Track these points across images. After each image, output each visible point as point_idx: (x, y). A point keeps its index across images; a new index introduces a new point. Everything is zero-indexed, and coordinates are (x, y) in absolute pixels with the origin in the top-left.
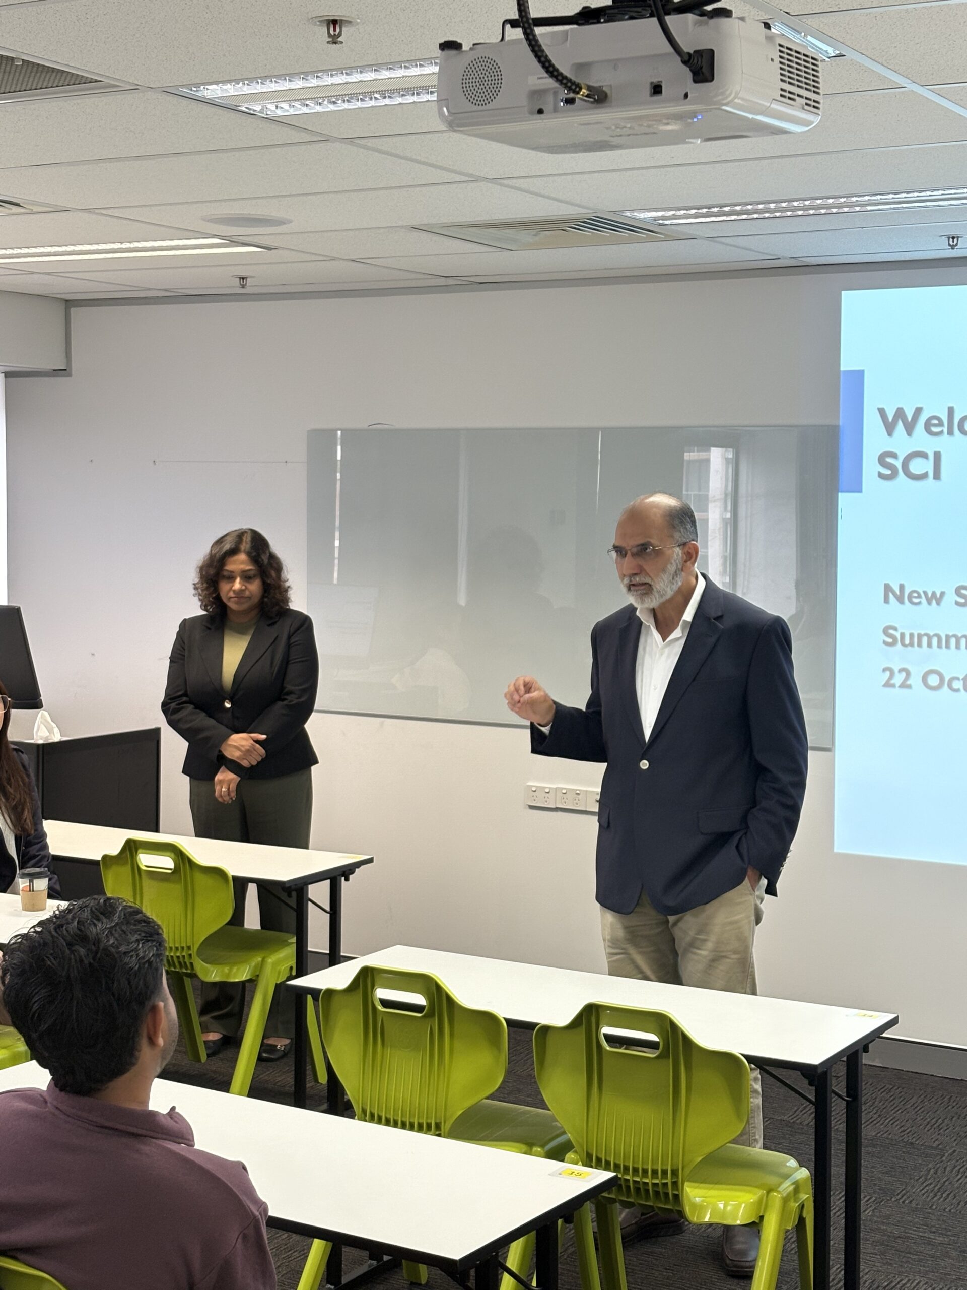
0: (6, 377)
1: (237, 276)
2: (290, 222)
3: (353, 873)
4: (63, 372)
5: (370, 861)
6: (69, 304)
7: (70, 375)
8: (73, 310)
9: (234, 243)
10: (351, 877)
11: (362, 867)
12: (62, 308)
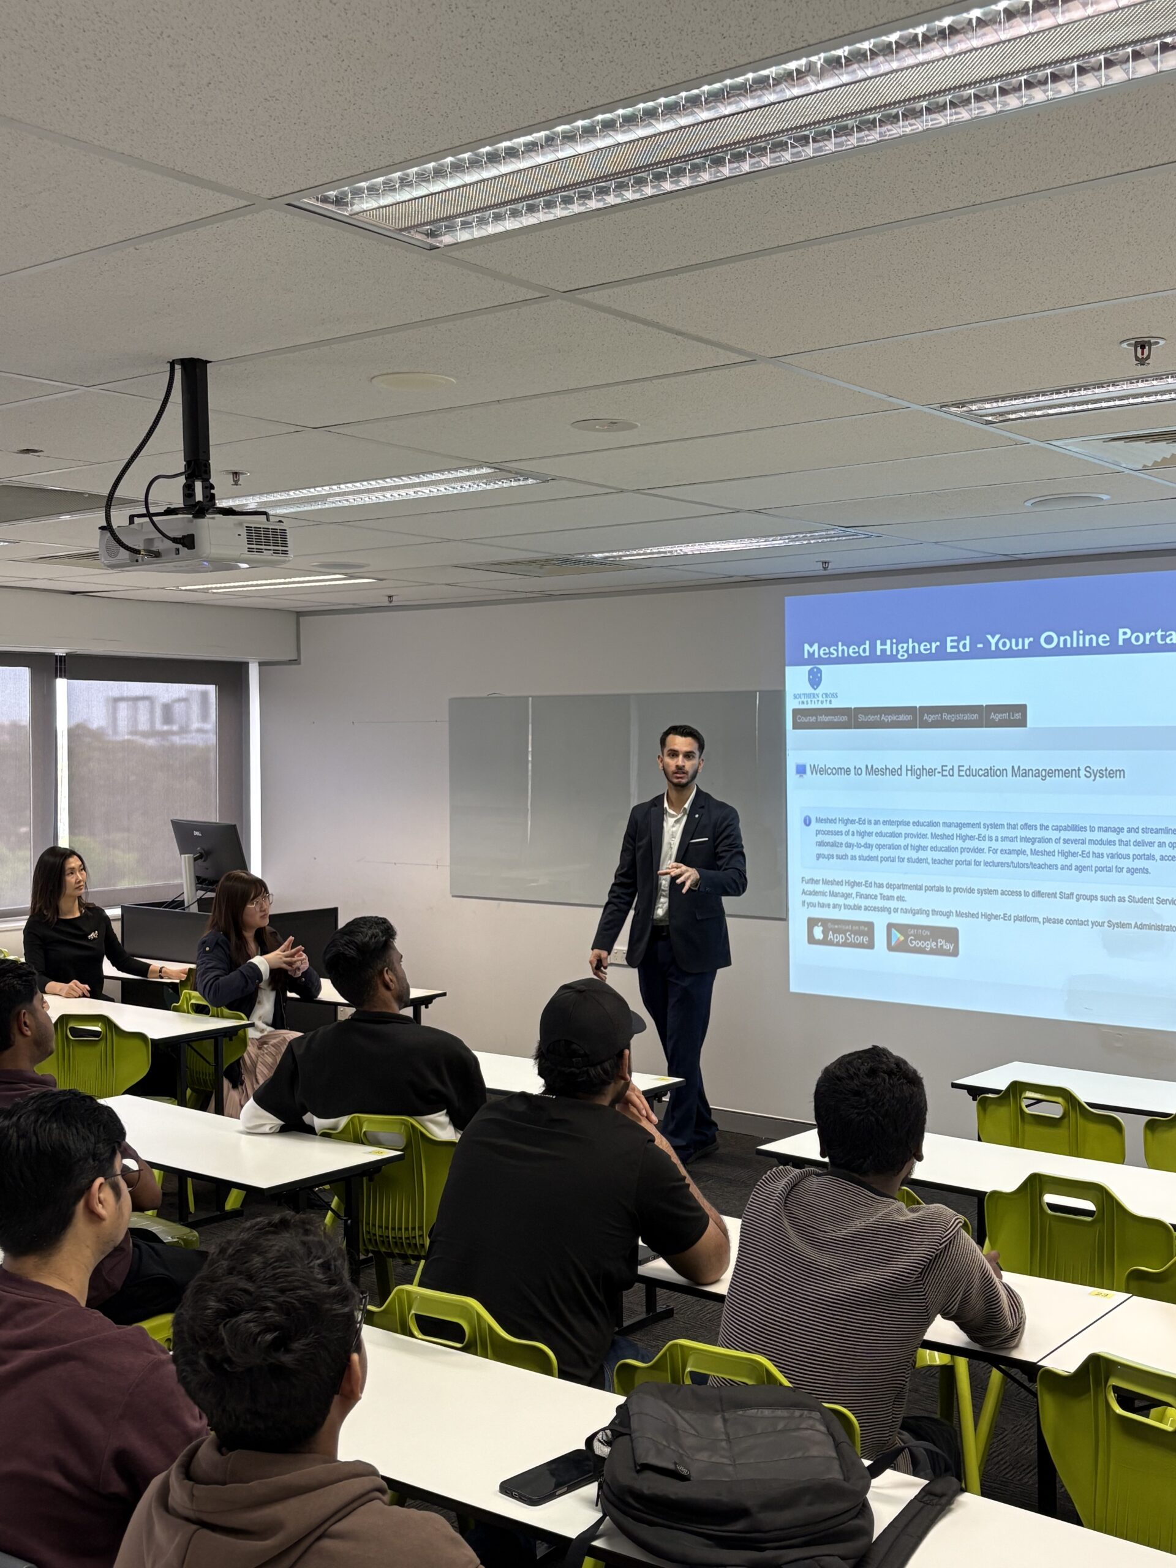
0: (259, 665)
1: (386, 595)
2: (368, 565)
3: (431, 1002)
4: (296, 662)
5: (444, 994)
6: (299, 614)
7: (299, 664)
8: (302, 619)
9: (351, 577)
10: (430, 1006)
11: (437, 999)
12: (294, 617)
